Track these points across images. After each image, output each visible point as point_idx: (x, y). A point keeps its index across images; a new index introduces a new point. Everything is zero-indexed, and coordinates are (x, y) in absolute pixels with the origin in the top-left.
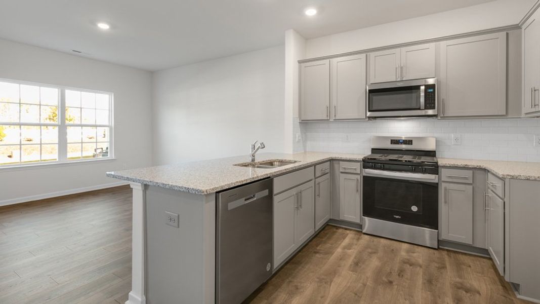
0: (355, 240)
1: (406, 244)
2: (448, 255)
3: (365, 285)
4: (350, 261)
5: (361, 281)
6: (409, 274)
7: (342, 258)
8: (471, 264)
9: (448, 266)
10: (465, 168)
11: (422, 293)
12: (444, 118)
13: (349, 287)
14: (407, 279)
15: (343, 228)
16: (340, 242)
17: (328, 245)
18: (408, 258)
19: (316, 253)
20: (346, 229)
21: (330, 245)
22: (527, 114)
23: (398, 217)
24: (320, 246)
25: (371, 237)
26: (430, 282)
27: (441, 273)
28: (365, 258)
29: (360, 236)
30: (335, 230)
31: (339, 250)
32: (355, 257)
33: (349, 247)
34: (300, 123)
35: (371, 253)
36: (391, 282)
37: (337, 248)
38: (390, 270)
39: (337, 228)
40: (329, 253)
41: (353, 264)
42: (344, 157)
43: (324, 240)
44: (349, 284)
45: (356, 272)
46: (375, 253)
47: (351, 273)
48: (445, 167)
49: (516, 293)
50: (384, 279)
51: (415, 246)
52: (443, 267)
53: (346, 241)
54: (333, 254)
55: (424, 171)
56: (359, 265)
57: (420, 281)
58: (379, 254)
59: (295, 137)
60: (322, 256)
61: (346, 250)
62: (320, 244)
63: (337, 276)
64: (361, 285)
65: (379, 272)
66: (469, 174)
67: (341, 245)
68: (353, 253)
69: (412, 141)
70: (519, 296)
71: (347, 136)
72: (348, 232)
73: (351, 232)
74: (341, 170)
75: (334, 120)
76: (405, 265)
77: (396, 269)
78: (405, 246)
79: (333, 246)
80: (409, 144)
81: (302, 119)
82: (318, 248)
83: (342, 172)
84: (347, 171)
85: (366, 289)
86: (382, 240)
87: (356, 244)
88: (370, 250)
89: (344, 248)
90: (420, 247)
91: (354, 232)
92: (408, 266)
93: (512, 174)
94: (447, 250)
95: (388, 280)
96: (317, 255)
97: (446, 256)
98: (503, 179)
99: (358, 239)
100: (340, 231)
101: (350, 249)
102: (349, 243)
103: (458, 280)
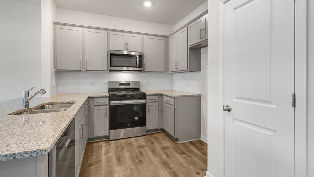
0: (108, 147)
1: (133, 138)
2: (150, 136)
3: (131, 169)
4: (114, 160)
5: (128, 168)
6: (144, 152)
7: (109, 161)
8: (159, 137)
9: (154, 141)
10: (156, 95)
11: (155, 158)
12: (145, 72)
13: (125, 175)
14: (145, 155)
15: (96, 142)
16: (100, 152)
17: (94, 157)
18: (138, 144)
19: (90, 166)
20: (98, 142)
21: (95, 156)
22: (171, 72)
23: (129, 125)
24: (89, 160)
25: (115, 141)
26: (153, 152)
27: (154, 145)
28: (121, 154)
29: (109, 143)
30: (92, 145)
31: (103, 157)
32: (115, 156)
33: (107, 152)
34: (54, 71)
35: (121, 150)
36: (141, 161)
37: (101, 156)
38: (136, 155)
39: (93, 143)
40: (99, 161)
41: (117, 161)
42: (97, 95)
43: (89, 155)
44: (124, 173)
45: (122, 165)
46: (123, 149)
47: (120, 166)
48: (149, 95)
49: (177, 142)
50: (137, 161)
51: (137, 137)
52: (153, 143)
53: (104, 149)
54: (102, 161)
55: (136, 99)
56: (121, 159)
57: (150, 153)
58: (125, 148)
59: (52, 83)
60: (95, 166)
61: (107, 155)
62: (88, 159)
63: (114, 173)
64: (130, 170)
65: (132, 158)
66: (156, 97)
67: (102, 152)
68: (112, 154)
69: (130, 83)
70: (179, 143)
71: (92, 82)
72: (100, 143)
73: (103, 142)
74: (95, 104)
75: (86, 70)
76: (140, 149)
77: (138, 153)
78: (133, 139)
79: (98, 156)
80: (128, 85)
81: (57, 69)
82: (89, 162)
83: (95, 106)
84: (99, 104)
85: (133, 171)
86: (122, 141)
87: (110, 149)
88: (120, 149)
89: (106, 154)
90: (139, 137)
91: (104, 142)
92: (141, 148)
93: (177, 95)
94: (149, 134)
95: (139, 160)
96: (92, 167)
97: (150, 137)
98: (174, 98)
99: (109, 145)
100: (95, 144)
101: (109, 153)
102: (106, 150)
103: (160, 146)
